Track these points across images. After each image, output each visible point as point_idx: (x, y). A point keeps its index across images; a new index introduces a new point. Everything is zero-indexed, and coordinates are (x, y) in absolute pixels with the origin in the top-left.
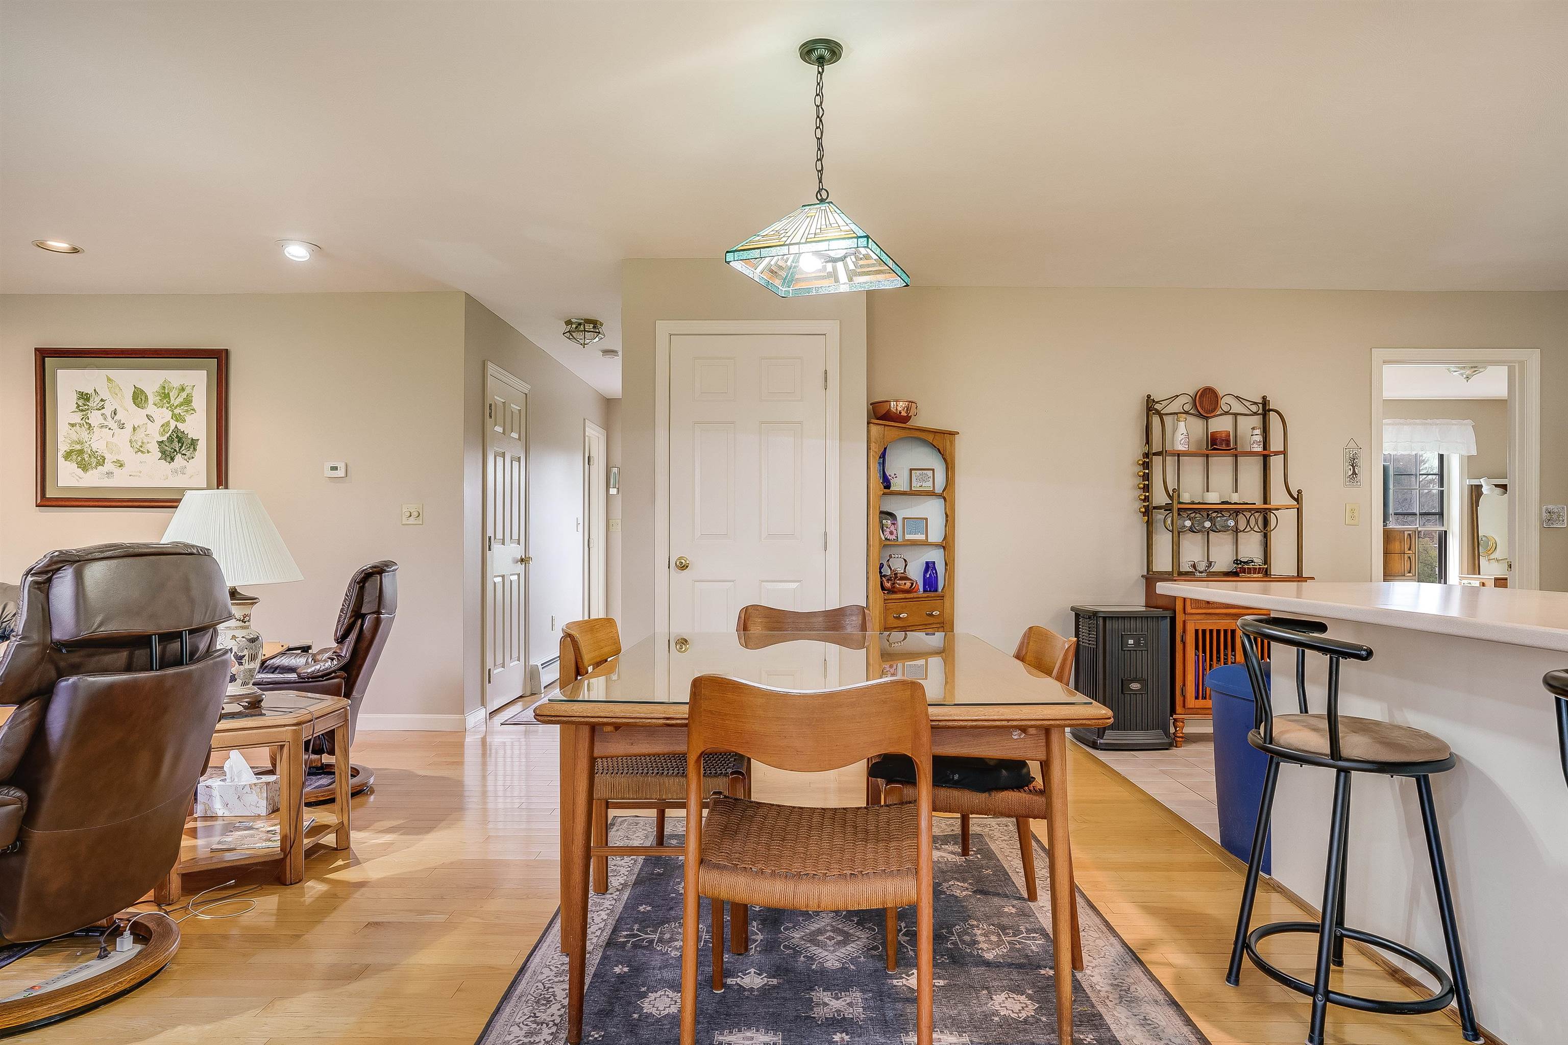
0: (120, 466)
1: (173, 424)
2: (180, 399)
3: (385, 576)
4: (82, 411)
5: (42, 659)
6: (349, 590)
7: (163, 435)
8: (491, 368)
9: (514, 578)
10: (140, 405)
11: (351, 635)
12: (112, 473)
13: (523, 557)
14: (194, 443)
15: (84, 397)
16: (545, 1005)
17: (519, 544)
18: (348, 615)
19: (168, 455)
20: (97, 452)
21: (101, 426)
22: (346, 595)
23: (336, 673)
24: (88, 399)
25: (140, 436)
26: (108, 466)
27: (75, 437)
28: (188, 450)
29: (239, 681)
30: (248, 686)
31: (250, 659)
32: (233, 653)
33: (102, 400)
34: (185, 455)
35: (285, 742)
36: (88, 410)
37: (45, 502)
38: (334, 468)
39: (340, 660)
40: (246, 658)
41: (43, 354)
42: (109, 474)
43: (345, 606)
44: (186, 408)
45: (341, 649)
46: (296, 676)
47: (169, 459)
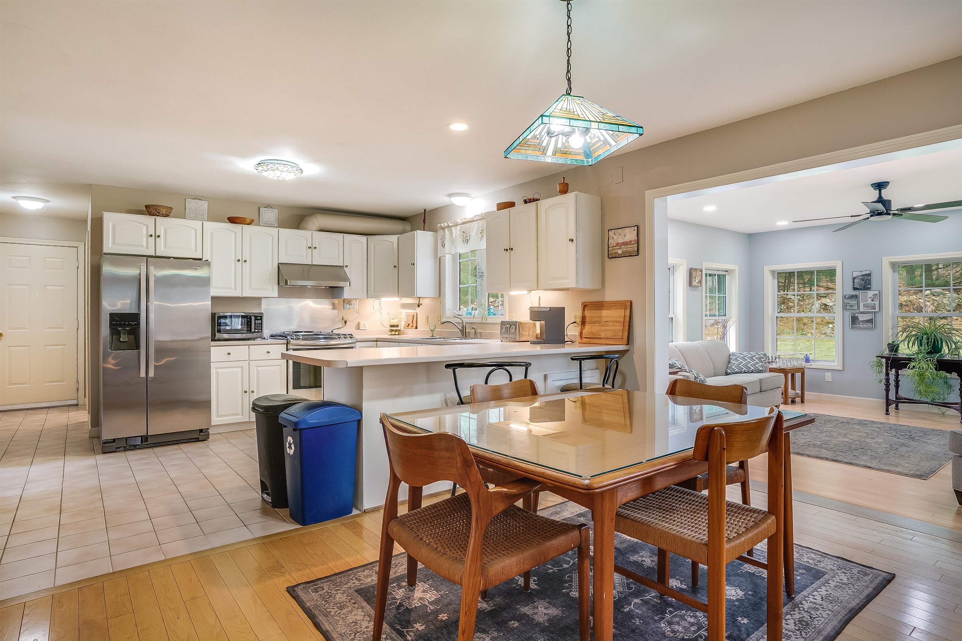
16: (802, 620)
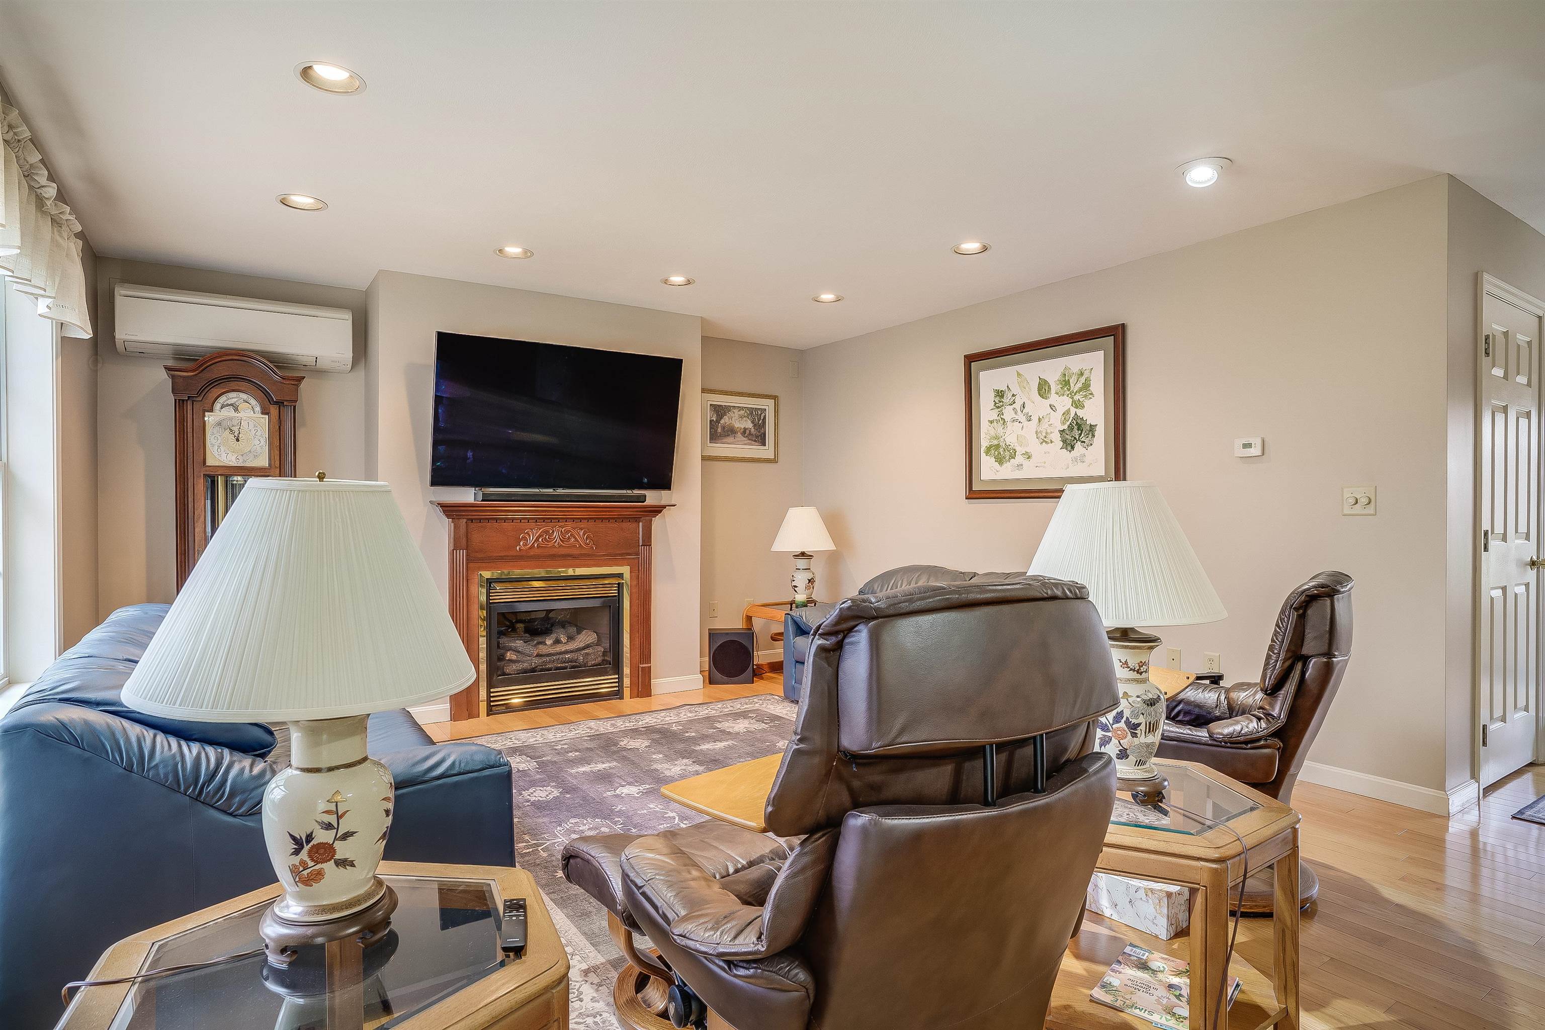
0: (1028, 458)
1: (1073, 411)
2: (1079, 385)
3: (1338, 600)
4: (998, 407)
5: (828, 774)
6: (1282, 620)
7: (1064, 424)
8: (1489, 283)
9: (1521, 590)
10: (1044, 396)
11: (1287, 686)
12: (1022, 465)
13: (1535, 558)
14: (1092, 428)
15: (1000, 394)
17: (1527, 537)
18: (1282, 656)
19: (1069, 445)
20: (1010, 445)
21: (1012, 420)
22: (1277, 625)
23: (1266, 740)
24: (1002, 396)
25: (1045, 425)
26: (1019, 459)
27: (993, 433)
28: (1087, 437)
29: (1132, 758)
30: (1144, 767)
31: (1147, 730)
32: (1124, 719)
33: (1013, 395)
34: (1084, 442)
35: (1199, 884)
36: (1003, 406)
37: (973, 495)
38: (1247, 446)
39: (1270, 722)
40: (1142, 727)
41: (970, 359)
42: (1020, 466)
43: (1275, 642)
44: (1085, 393)
45: (1272, 706)
46: (1208, 735)
47: (1069, 448)
